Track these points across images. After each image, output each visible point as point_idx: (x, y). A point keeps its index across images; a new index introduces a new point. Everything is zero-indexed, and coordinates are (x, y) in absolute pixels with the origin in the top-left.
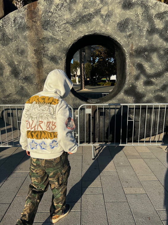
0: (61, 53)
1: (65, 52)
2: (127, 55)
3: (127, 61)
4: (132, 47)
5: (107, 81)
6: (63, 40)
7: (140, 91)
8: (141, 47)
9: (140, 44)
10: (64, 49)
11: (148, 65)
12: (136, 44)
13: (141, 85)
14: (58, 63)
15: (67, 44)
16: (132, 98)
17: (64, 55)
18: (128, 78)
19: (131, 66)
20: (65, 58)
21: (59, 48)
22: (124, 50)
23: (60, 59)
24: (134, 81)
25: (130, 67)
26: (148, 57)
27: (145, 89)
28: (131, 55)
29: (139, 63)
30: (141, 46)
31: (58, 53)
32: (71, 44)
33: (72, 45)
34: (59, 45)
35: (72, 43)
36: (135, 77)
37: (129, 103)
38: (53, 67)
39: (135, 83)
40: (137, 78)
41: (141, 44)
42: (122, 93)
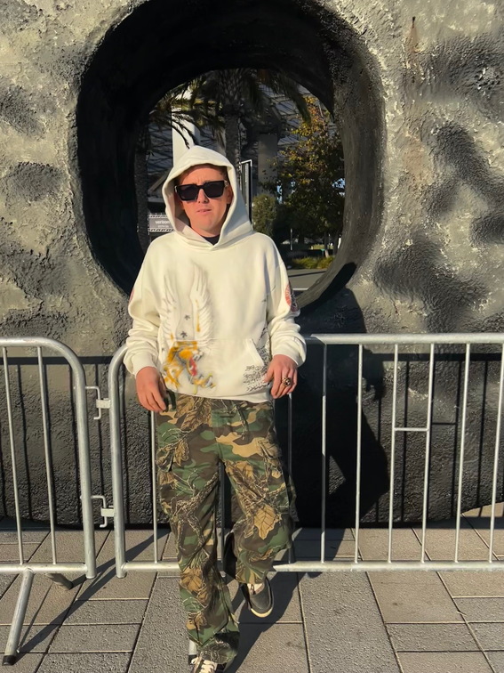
0: (46, 74)
1: (69, 68)
2: (389, 86)
3: (388, 117)
4: (413, 42)
5: (327, 254)
6: (58, 8)
7: (458, 268)
8: (459, 41)
9: (453, 27)
10: (64, 58)
11: (497, 134)
12: (434, 25)
13: (459, 237)
14: (34, 127)
15: (78, 31)
16: (418, 303)
17: (66, 86)
18: (393, 203)
19: (410, 142)
20: (74, 104)
21: (40, 50)
22: (373, 60)
23: (48, 106)
24: (423, 220)
25: (402, 147)
26: (494, 93)
27: (483, 260)
28: (409, 82)
29: (448, 126)
30: (459, 35)
31: (32, 78)
32: (98, 30)
33: (103, 34)
34: (37, 37)
35: (107, 26)
36: (429, 195)
37: (403, 330)
38: (9, 149)
39: (431, 226)
40: (441, 202)
41: (462, 25)
42: (365, 282)
